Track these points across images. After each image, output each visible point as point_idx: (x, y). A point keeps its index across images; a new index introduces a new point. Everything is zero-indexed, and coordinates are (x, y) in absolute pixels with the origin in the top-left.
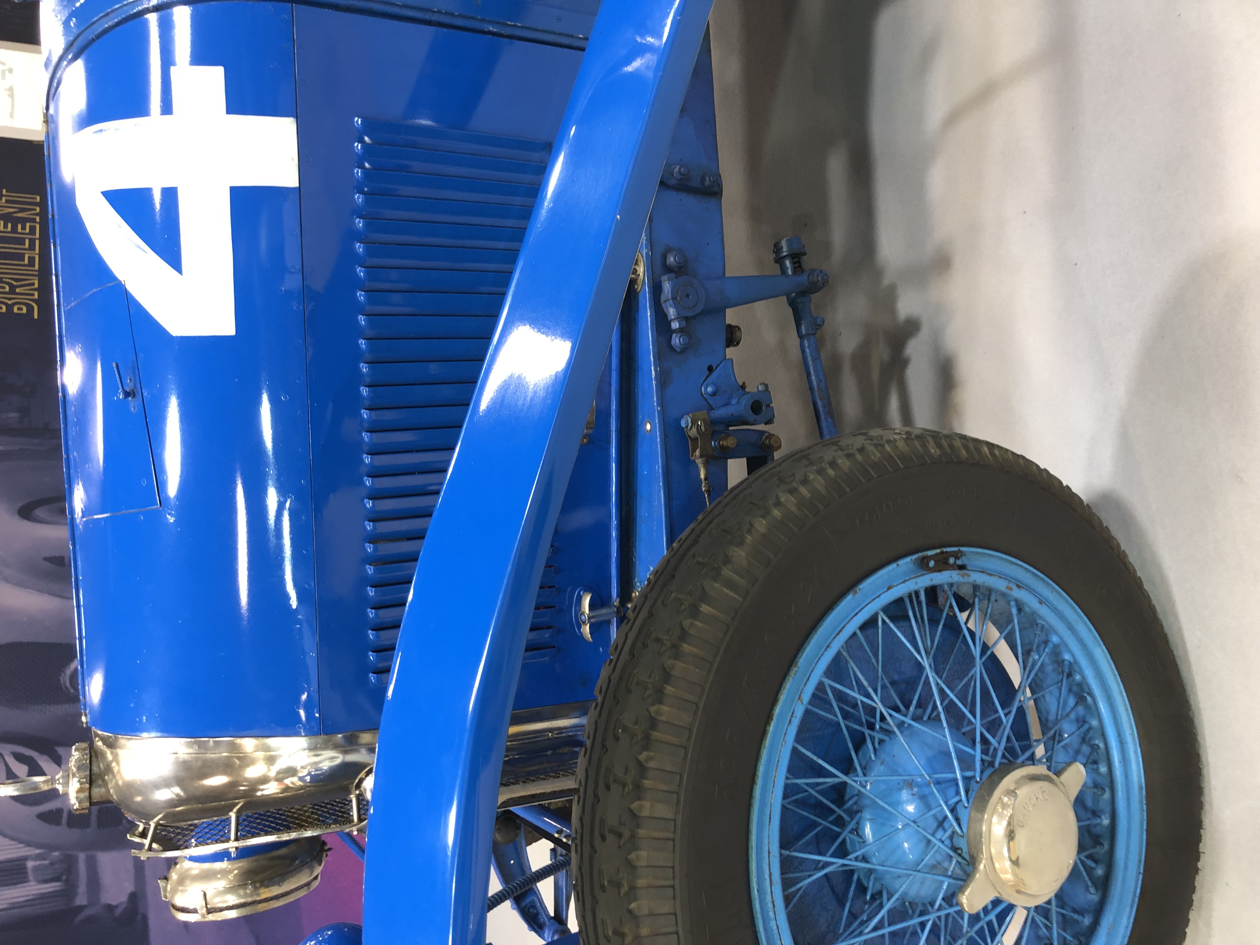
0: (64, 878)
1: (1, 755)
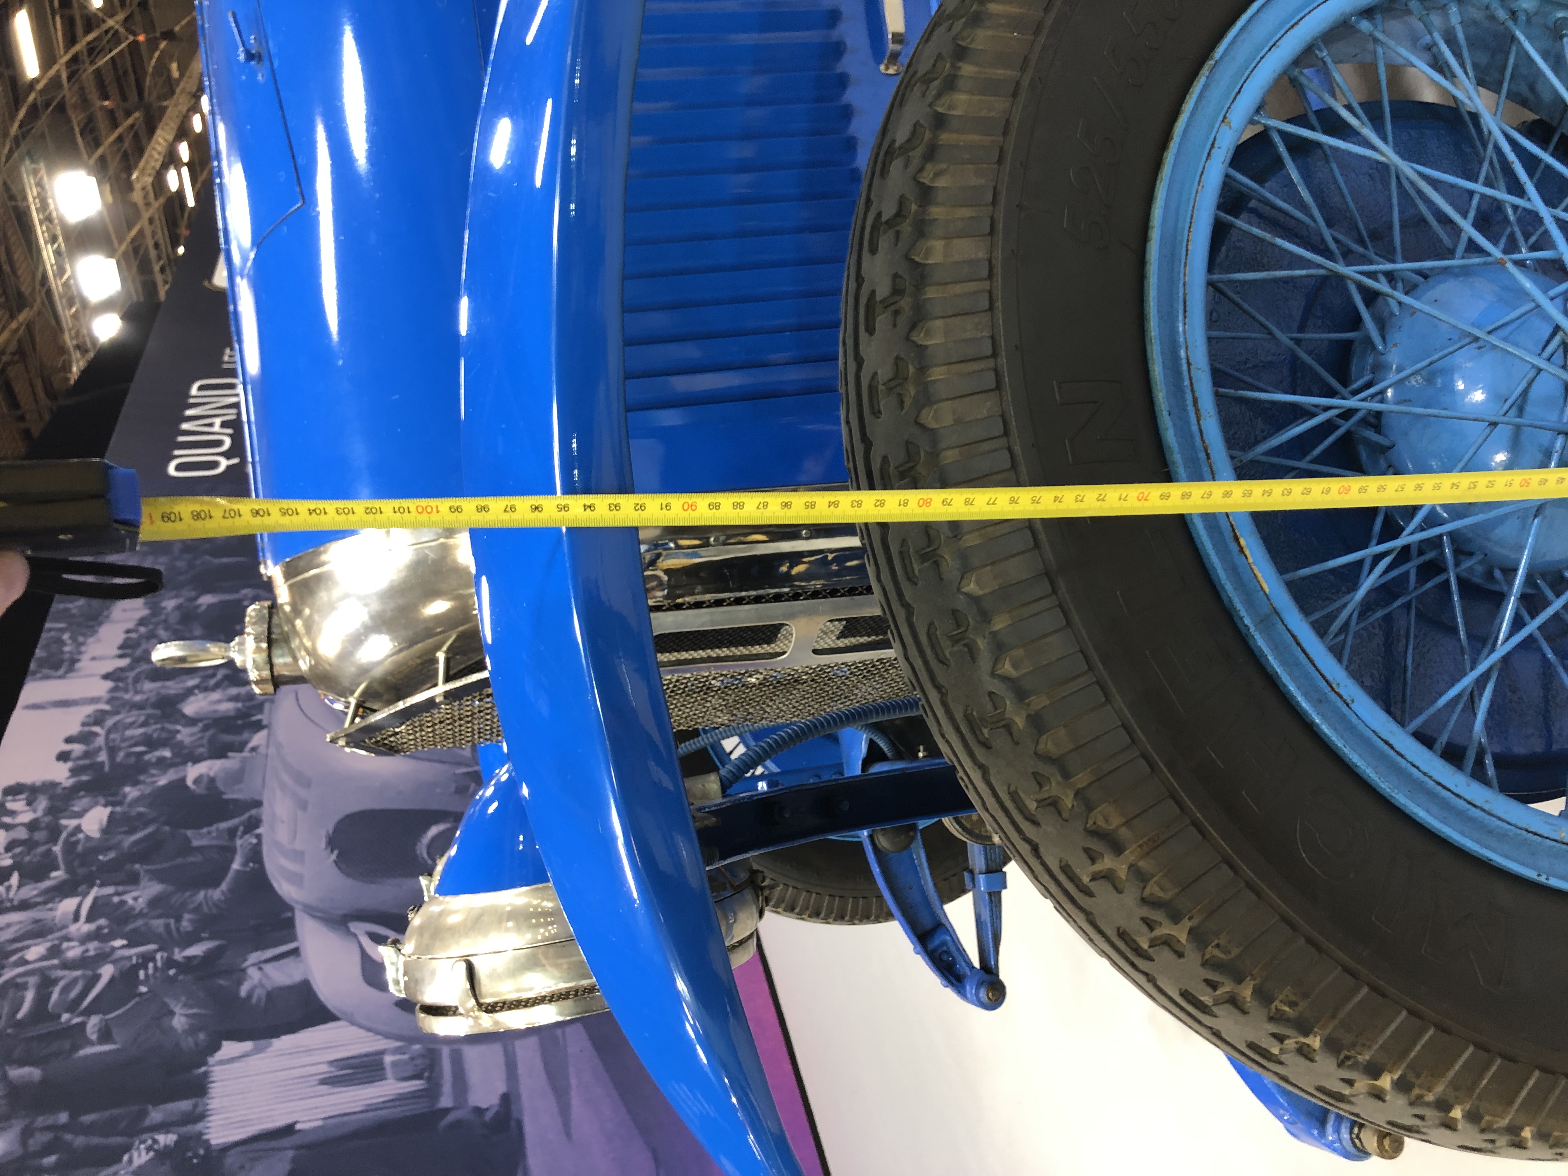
0: (426, 1074)
1: (355, 935)
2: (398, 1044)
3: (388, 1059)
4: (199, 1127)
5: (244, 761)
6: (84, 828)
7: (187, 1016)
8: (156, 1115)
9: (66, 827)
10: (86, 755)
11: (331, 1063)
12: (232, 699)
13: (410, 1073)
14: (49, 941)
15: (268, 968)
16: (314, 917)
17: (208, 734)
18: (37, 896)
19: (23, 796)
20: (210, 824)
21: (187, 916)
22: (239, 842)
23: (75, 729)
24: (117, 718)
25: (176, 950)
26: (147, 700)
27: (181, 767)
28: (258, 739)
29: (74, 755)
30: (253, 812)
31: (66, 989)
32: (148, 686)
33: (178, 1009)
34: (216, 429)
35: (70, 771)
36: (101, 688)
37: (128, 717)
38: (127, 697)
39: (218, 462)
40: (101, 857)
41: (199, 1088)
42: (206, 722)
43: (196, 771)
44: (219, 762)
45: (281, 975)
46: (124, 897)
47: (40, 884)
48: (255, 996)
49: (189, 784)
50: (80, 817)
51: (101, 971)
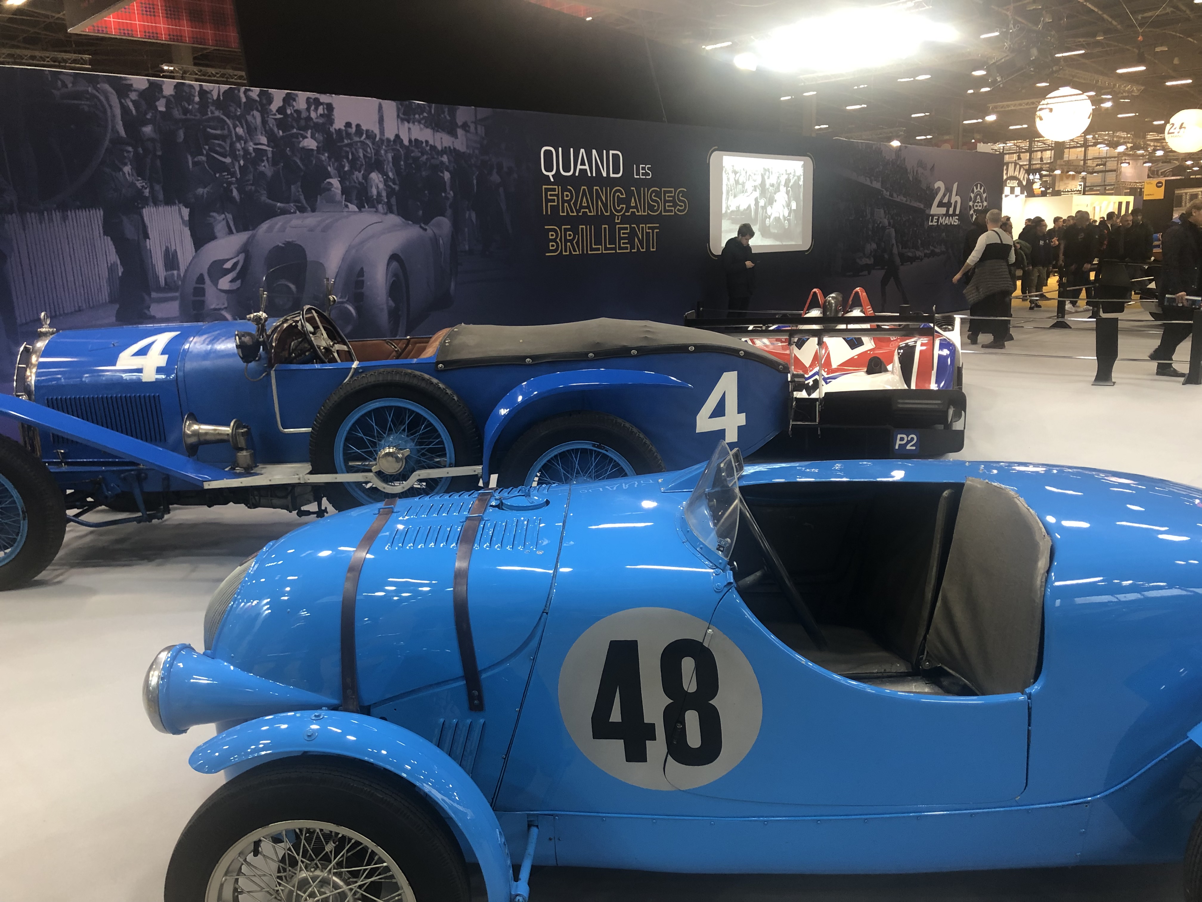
0: (166, 287)
1: (238, 256)
2: (182, 275)
3: (175, 272)
4: (152, 204)
5: (340, 202)
6: (306, 140)
7: (203, 193)
8: (157, 187)
9: (307, 133)
10: (349, 135)
11: (176, 250)
12: (379, 194)
13: (168, 281)
14: (245, 135)
15: (224, 222)
16: (249, 238)
17: (357, 185)
18: (270, 127)
19: (326, 112)
20: (303, 192)
21: (253, 188)
22: (292, 205)
23: (364, 128)
24: (371, 146)
25: (236, 186)
26: (381, 156)
27: (338, 175)
28: (353, 207)
29: (349, 130)
30: (309, 209)
31: (220, 145)
32: (390, 156)
33: (206, 190)
34: (579, 167)
35: (340, 129)
36: (390, 134)
37: (370, 149)
38: (384, 147)
39: (551, 171)
40: (288, 149)
41: (169, 202)
42: (365, 183)
43: (335, 182)
44: (340, 192)
45: (220, 228)
46: (266, 161)
47: (275, 127)
48: (210, 219)
49: (328, 180)
50: (312, 137)
51: (228, 158)
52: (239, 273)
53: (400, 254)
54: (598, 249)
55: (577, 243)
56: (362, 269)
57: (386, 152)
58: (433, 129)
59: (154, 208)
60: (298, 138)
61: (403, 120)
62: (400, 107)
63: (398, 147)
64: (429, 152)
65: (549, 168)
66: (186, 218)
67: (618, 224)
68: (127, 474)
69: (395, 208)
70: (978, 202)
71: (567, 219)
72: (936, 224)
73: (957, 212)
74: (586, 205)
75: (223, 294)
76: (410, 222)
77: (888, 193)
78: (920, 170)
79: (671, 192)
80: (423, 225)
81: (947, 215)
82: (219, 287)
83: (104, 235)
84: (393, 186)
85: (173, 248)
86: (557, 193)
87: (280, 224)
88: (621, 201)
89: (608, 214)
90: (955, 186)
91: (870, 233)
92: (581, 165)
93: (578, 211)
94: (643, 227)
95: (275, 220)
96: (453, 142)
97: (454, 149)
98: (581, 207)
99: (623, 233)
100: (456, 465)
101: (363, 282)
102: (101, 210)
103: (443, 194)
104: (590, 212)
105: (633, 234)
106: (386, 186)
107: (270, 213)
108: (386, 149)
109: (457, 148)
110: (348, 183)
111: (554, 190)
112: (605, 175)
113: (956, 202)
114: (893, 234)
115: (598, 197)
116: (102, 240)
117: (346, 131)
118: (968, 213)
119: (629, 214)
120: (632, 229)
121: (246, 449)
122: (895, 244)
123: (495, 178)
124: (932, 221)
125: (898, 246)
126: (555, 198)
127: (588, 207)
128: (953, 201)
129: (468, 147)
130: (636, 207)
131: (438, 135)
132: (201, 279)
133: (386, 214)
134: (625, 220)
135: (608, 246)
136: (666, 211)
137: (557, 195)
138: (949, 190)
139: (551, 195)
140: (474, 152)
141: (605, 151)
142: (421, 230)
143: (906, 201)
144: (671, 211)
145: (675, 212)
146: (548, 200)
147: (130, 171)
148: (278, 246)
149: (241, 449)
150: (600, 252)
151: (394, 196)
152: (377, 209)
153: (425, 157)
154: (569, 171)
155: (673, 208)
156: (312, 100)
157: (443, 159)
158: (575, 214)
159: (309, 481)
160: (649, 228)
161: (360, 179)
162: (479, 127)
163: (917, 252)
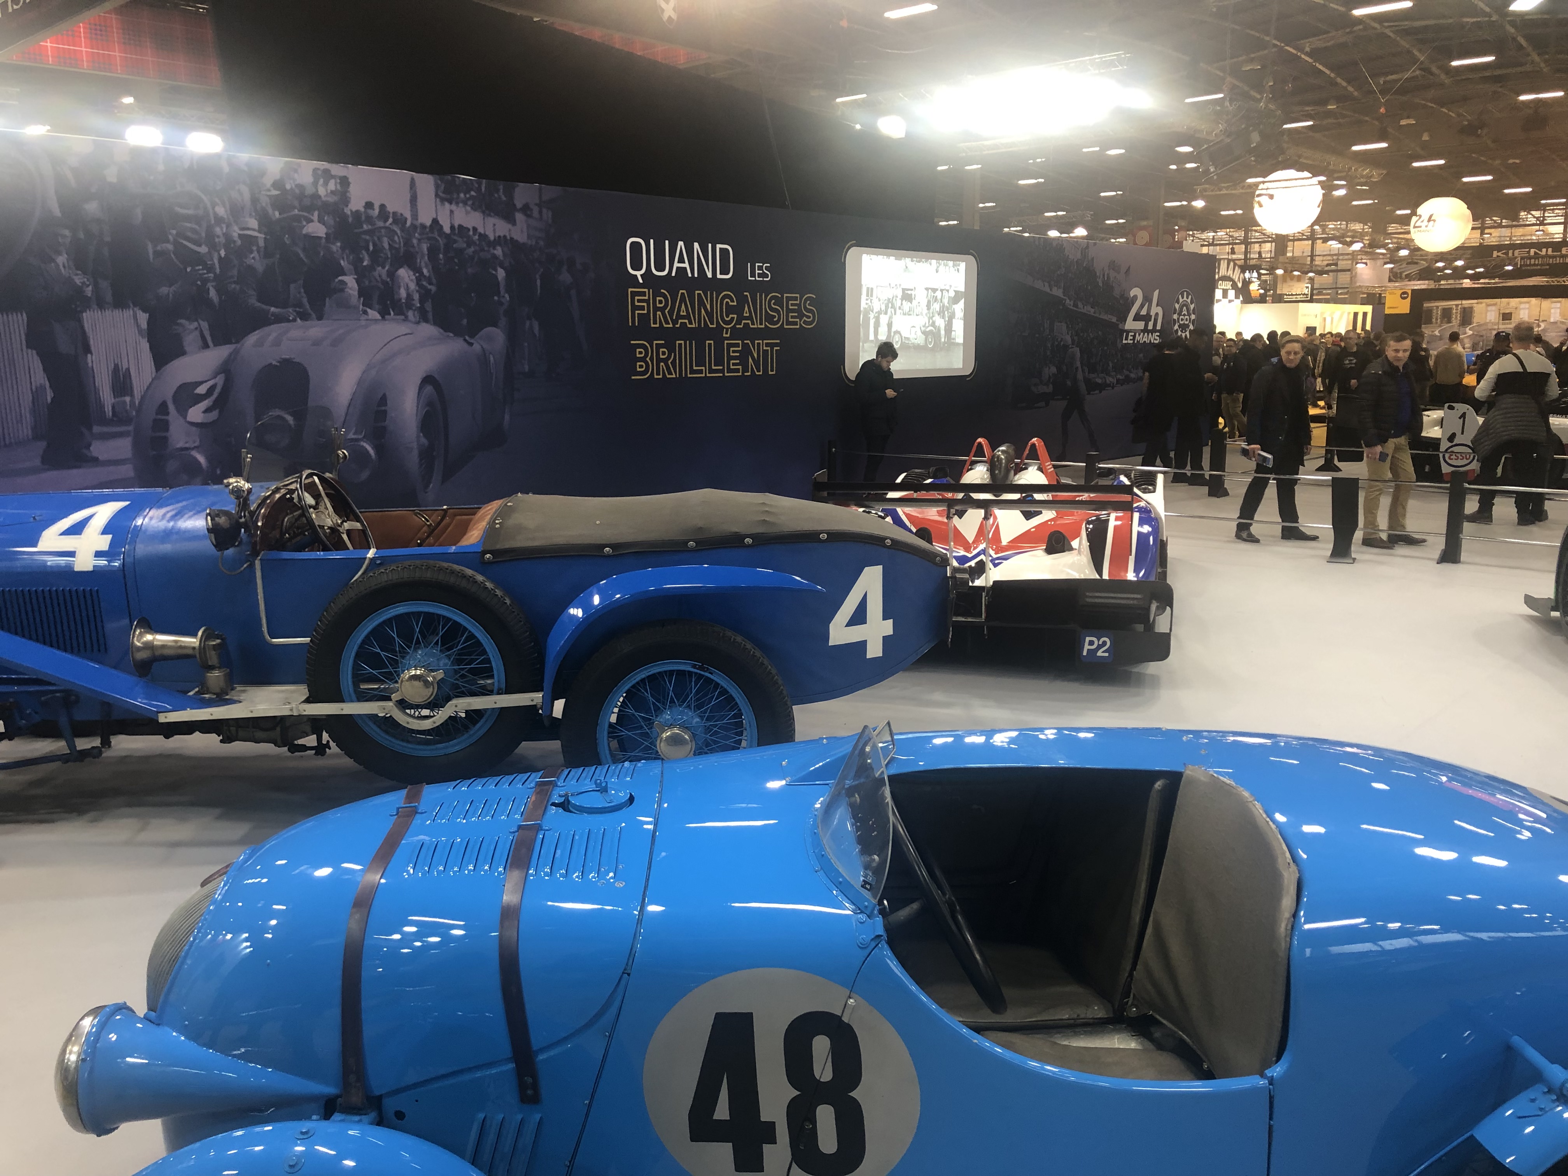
1: (215, 377)
2: (137, 403)
3: (128, 399)
4: (96, 307)
5: (356, 308)
6: (310, 224)
7: (168, 294)
8: (104, 285)
9: (313, 215)
10: (369, 219)
11: (128, 370)
12: (409, 296)
13: (117, 410)
14: (227, 216)
15: (197, 333)
16: (230, 354)
17: (380, 285)
18: (262, 206)
19: (339, 187)
20: (305, 292)
21: (238, 287)
22: (291, 310)
23: (390, 208)
24: (399, 232)
25: (214, 284)
26: (413, 246)
27: (354, 272)
28: (373, 314)
29: (370, 212)
30: (314, 316)
31: (192, 230)
32: (425, 247)
33: (173, 288)
34: (676, 265)
35: (357, 211)
36: (425, 219)
37: (398, 237)
38: (416, 235)
39: (640, 269)
40: (287, 236)
41: (119, 303)
42: (390, 282)
43: (350, 281)
44: (356, 293)
45: (190, 340)
46: (256, 252)
47: (269, 206)
48: (176, 327)
49: (340, 278)
50: (319, 222)
51: (203, 246)
52: (216, 401)
53: (436, 376)
54: (701, 372)
55: (674, 363)
56: (384, 395)
57: (419, 240)
58: (483, 212)
59: (99, 312)
60: (300, 222)
61: (443, 200)
62: (439, 182)
63: (436, 235)
64: (478, 243)
65: (637, 266)
66: (144, 325)
67: (727, 339)
68: (50, 696)
69: (430, 316)
70: (1184, 315)
71: (661, 333)
72: (1132, 342)
73: (1158, 327)
74: (685, 314)
75: (194, 429)
76: (451, 335)
77: (1072, 303)
78: (1112, 274)
79: (795, 299)
80: (467, 338)
81: (1145, 330)
82: (189, 419)
83: (27, 347)
84: (429, 287)
85: (125, 366)
86: (646, 298)
87: (274, 335)
88: (730, 310)
89: (715, 326)
90: (1156, 293)
91: (1048, 353)
92: (678, 262)
93: (675, 322)
94: (758, 344)
95: (266, 329)
96: (510, 230)
97: (512, 239)
98: (679, 317)
99: (734, 352)
100: (508, 692)
101: (385, 412)
102: (24, 315)
103: (496, 298)
104: (691, 323)
105: (746, 352)
106: (419, 287)
107: (260, 321)
108: (419, 237)
109: (515, 238)
110: (367, 283)
111: (644, 294)
112: (710, 275)
113: (1157, 314)
114: (1078, 354)
115: (701, 304)
116: (25, 354)
117: (365, 212)
118: (1172, 329)
119: (741, 326)
120: (745, 346)
121: (219, 668)
122: (1080, 369)
123: (565, 277)
124: (1126, 339)
125: (1083, 371)
126: (645, 304)
127: (687, 317)
128: (1153, 313)
129: (529, 237)
130: (750, 318)
131: (491, 221)
132: (163, 408)
133: (418, 323)
134: (736, 334)
135: (714, 368)
136: (788, 323)
137: (647, 301)
138: (1147, 299)
139: (639, 301)
140: (537, 243)
141: (710, 245)
142: (465, 345)
143: (1094, 313)
144: (795, 323)
145: (800, 324)
146: (635, 308)
147: (66, 261)
148: (271, 364)
149: (212, 668)
150: (703, 375)
151: (430, 300)
152: (406, 317)
153: (472, 249)
154: (664, 270)
155: (798, 320)
156: (320, 172)
157: (495, 252)
158: (671, 326)
159: (305, 713)
160: (767, 345)
161: (384, 276)
162: (544, 211)
163: (1107, 377)
